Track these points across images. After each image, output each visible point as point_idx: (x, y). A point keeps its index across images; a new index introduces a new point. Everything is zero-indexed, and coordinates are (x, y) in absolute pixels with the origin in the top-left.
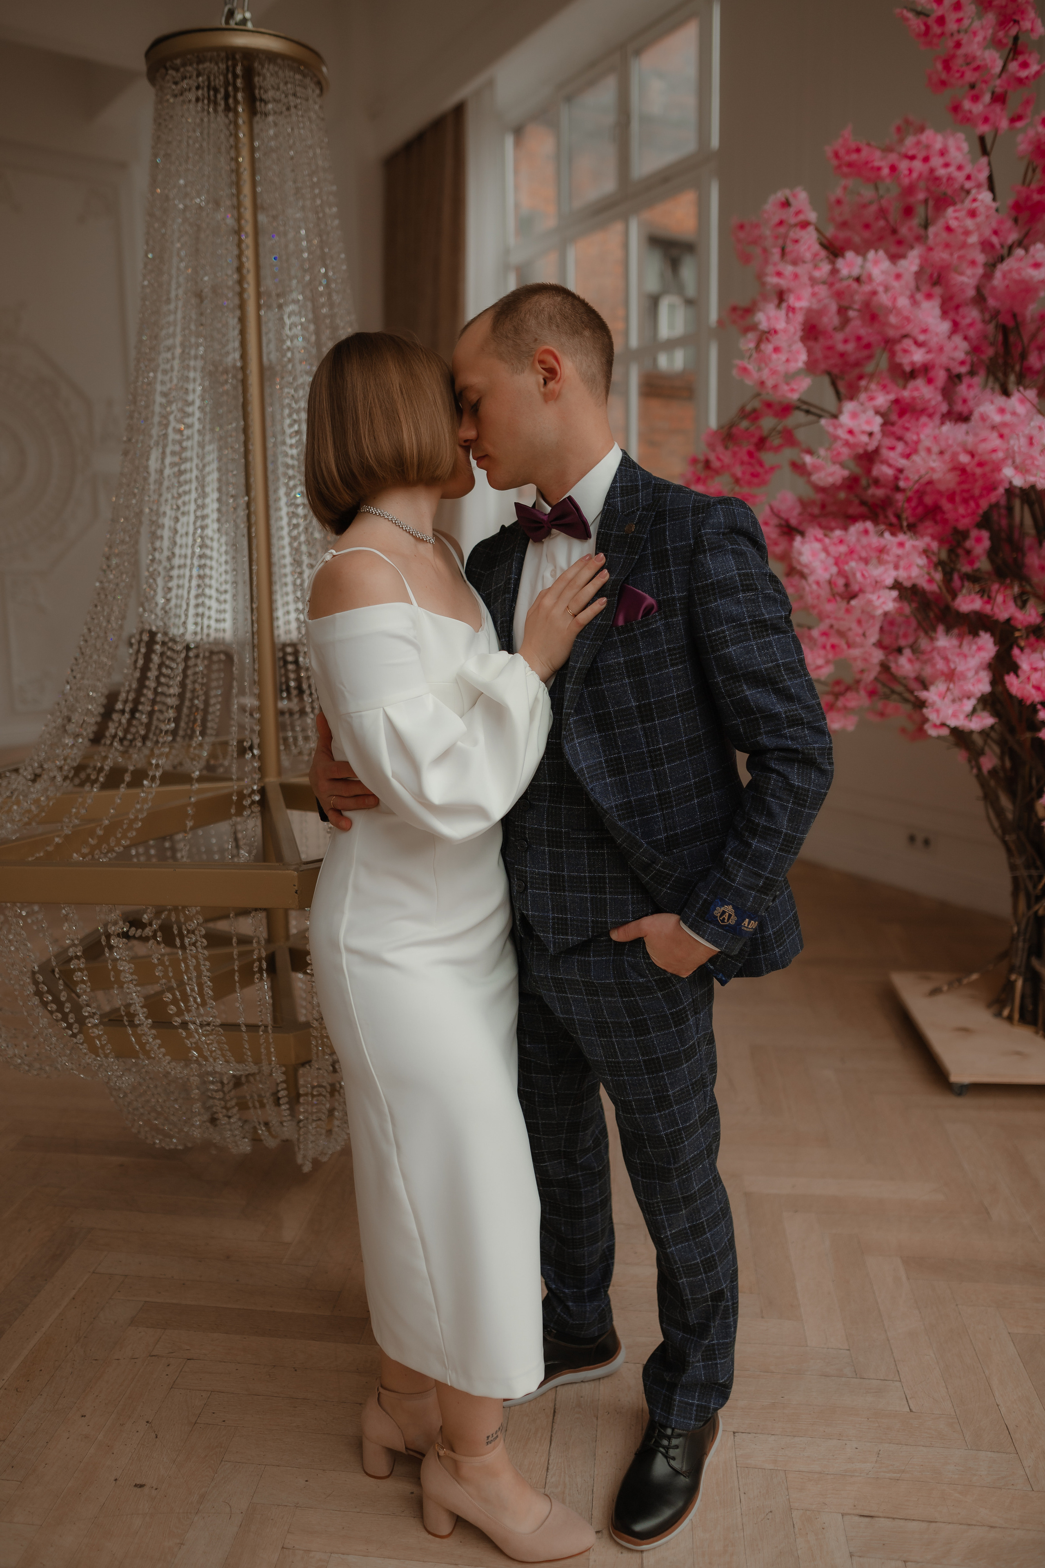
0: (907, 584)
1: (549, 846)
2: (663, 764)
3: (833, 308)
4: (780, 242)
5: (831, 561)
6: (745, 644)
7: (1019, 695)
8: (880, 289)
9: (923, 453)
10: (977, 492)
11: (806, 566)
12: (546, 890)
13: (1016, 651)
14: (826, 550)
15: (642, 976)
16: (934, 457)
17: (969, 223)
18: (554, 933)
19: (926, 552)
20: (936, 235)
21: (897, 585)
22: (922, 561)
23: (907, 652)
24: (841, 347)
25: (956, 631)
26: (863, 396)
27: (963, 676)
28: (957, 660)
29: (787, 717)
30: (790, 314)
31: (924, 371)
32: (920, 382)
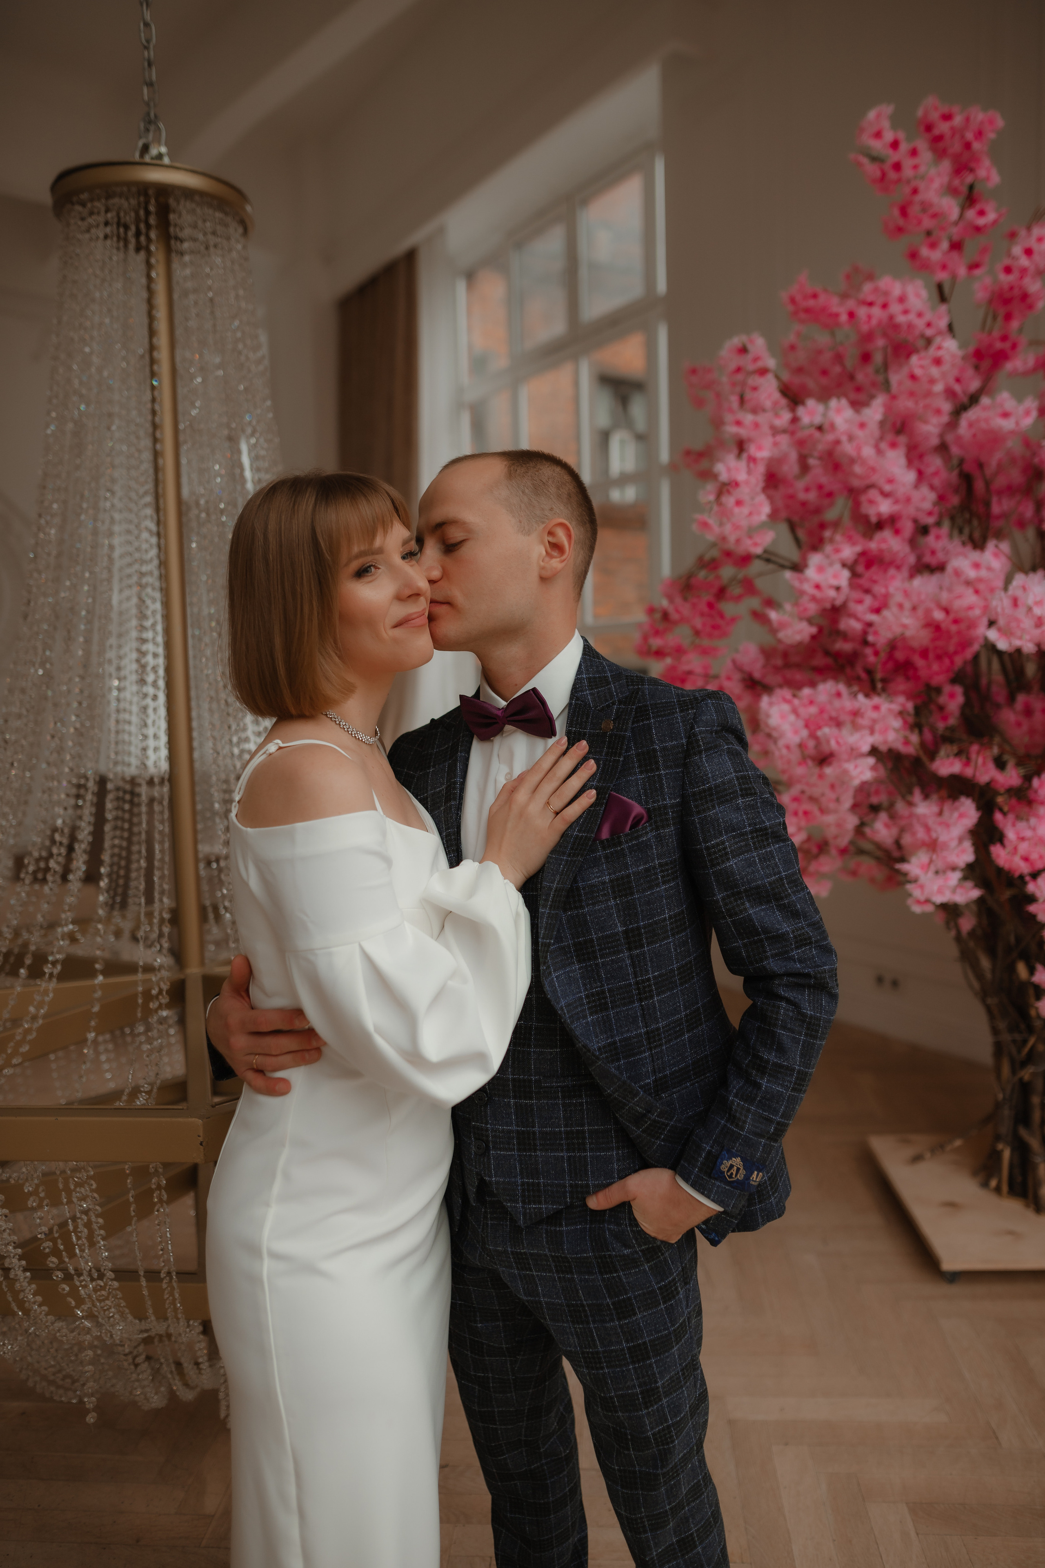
0: (883, 748)
1: (515, 1097)
2: (652, 997)
3: (793, 456)
4: (738, 389)
5: (800, 723)
6: (747, 856)
7: (1006, 866)
8: (844, 439)
9: (895, 609)
10: (951, 649)
11: (775, 729)
12: (514, 1150)
13: (998, 816)
14: (795, 711)
15: (627, 1246)
16: (907, 613)
17: (935, 371)
18: (524, 1202)
19: (901, 714)
20: (900, 383)
21: (874, 751)
22: (897, 723)
23: (883, 816)
24: (802, 496)
25: (935, 797)
26: (828, 548)
27: (945, 846)
28: (939, 829)
29: (795, 937)
30: (752, 465)
31: (890, 522)
32: (887, 534)
